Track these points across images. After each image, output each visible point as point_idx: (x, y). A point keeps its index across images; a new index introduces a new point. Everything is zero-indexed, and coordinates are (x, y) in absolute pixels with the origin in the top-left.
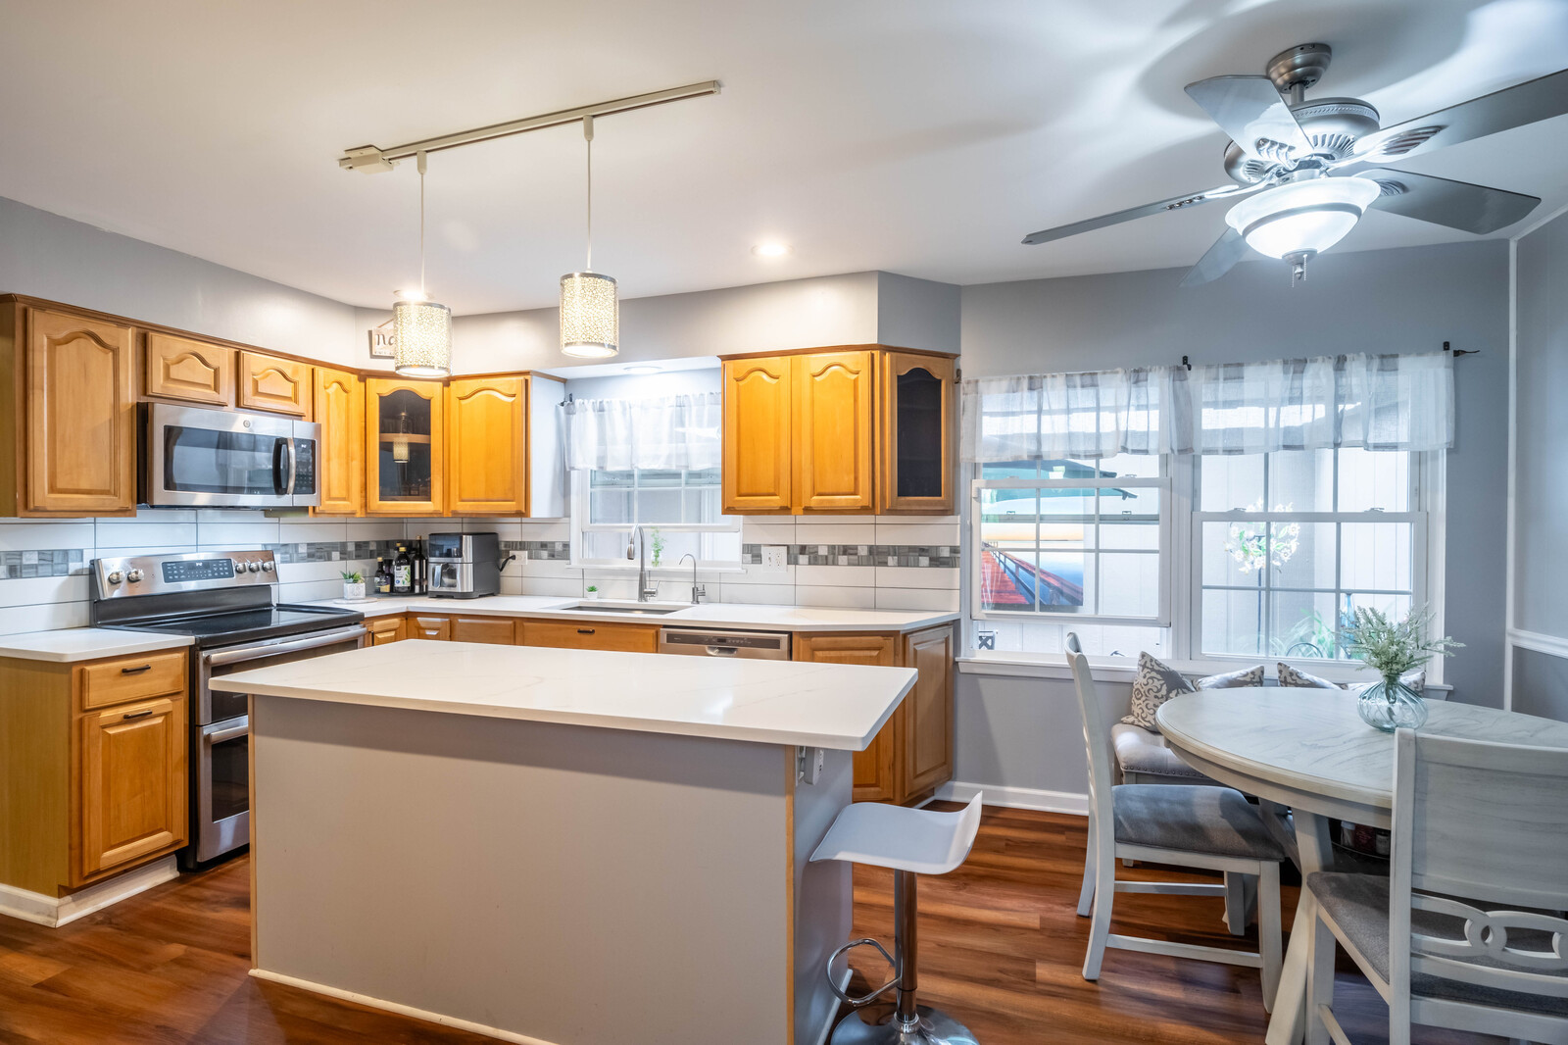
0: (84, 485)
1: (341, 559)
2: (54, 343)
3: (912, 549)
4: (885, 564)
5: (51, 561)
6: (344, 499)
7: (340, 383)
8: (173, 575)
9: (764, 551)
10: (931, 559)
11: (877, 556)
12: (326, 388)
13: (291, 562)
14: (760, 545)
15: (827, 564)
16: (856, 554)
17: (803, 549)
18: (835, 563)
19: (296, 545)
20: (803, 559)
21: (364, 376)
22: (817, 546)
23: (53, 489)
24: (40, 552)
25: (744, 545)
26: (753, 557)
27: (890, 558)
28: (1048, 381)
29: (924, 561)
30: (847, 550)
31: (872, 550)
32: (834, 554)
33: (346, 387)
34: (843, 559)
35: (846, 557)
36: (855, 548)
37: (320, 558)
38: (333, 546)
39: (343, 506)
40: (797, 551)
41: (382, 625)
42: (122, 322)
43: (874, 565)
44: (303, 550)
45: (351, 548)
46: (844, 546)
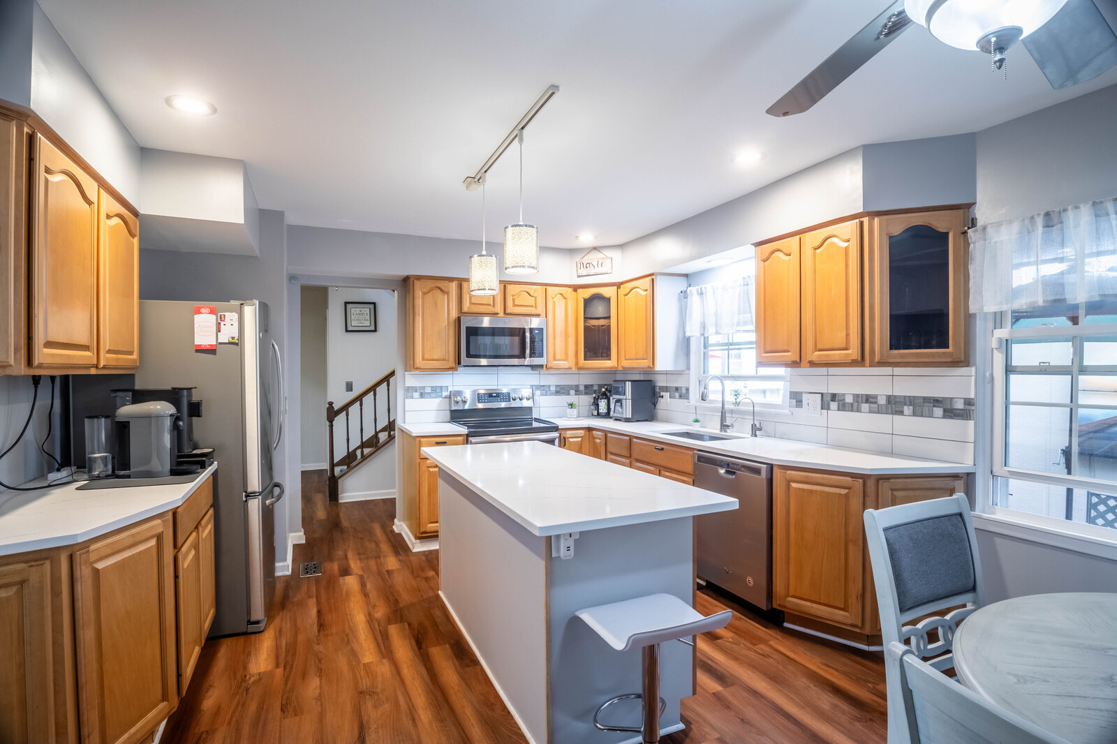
0: (435, 357)
1: (576, 394)
2: (424, 294)
3: (926, 400)
4: (901, 413)
5: (436, 391)
6: (564, 360)
7: (561, 294)
8: (482, 400)
9: (805, 398)
10: (945, 411)
11: (894, 405)
12: (553, 298)
13: (546, 395)
14: (802, 393)
15: (852, 411)
16: (876, 403)
17: (834, 397)
18: (858, 410)
19: (549, 386)
20: (834, 405)
21: (576, 288)
22: (844, 395)
23: (423, 359)
24: (432, 387)
25: (790, 392)
26: (797, 402)
27: (906, 408)
28: (1070, 215)
29: (938, 411)
30: (869, 399)
31: (890, 399)
32: (858, 402)
33: (565, 296)
34: (865, 407)
35: (867, 405)
36: (875, 397)
37: (563, 393)
38: (571, 387)
39: (564, 364)
40: (829, 398)
41: (572, 434)
42: (451, 279)
43: (892, 414)
44: (553, 389)
45: (582, 388)
46: (867, 395)
